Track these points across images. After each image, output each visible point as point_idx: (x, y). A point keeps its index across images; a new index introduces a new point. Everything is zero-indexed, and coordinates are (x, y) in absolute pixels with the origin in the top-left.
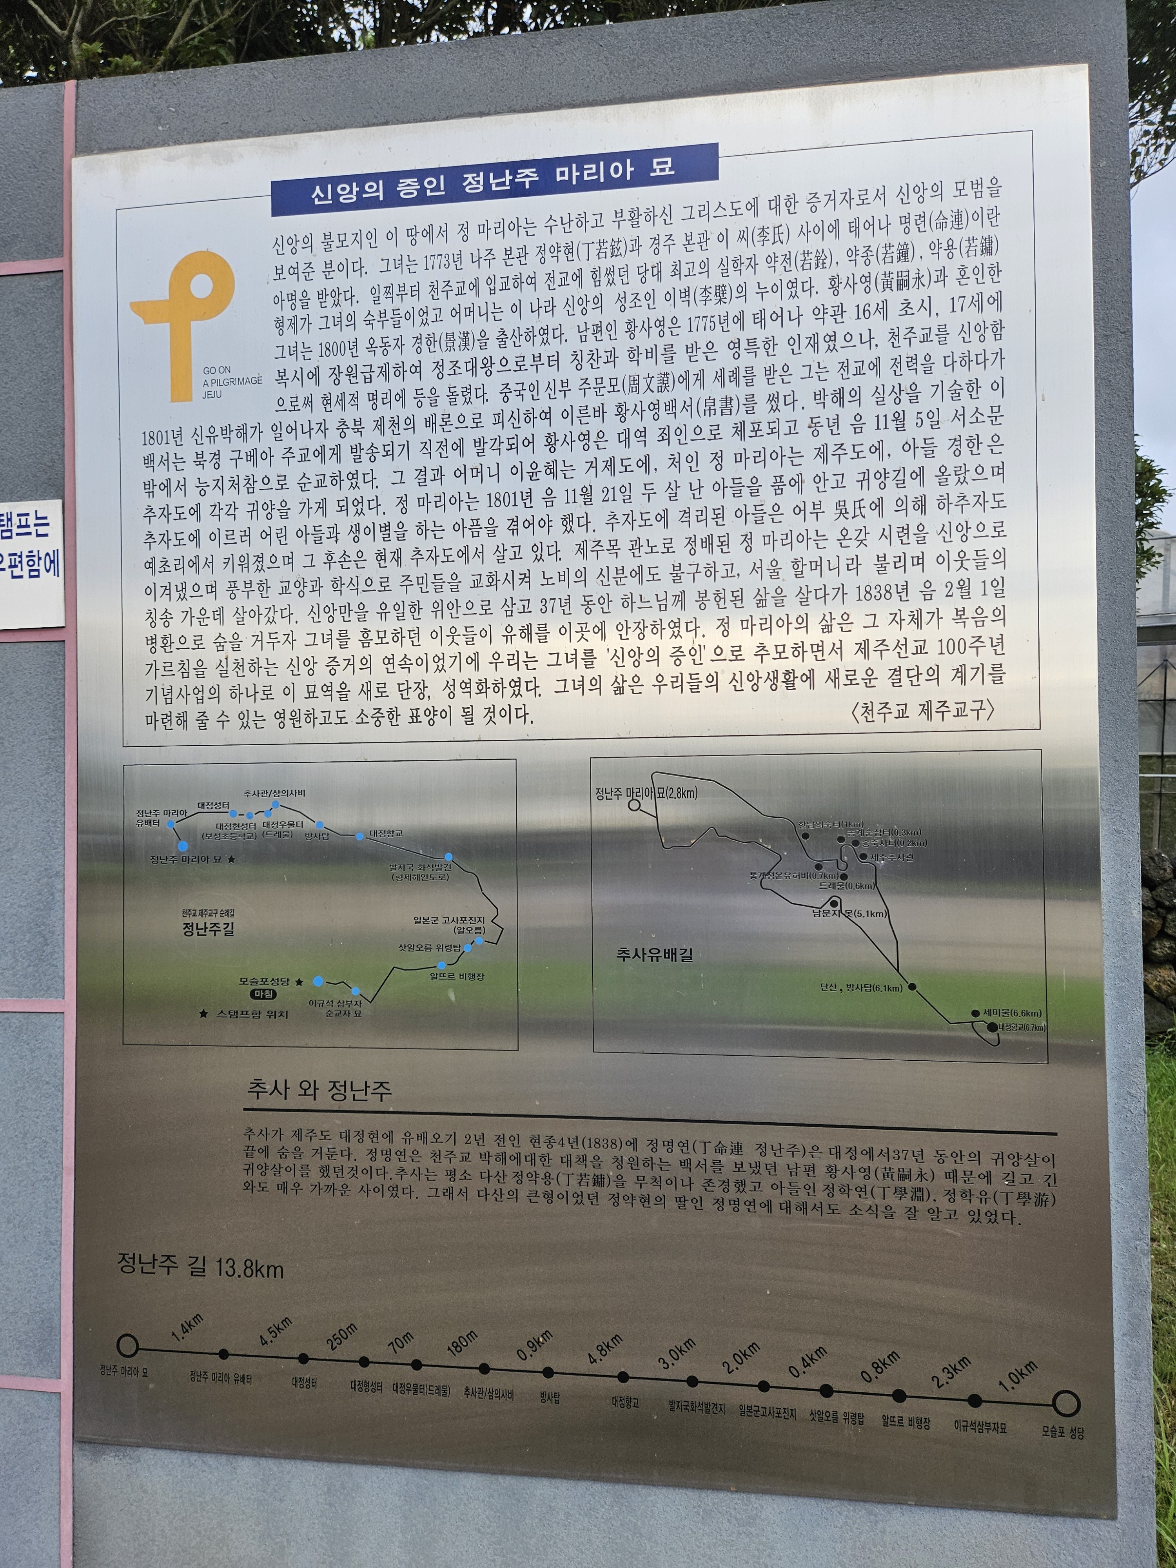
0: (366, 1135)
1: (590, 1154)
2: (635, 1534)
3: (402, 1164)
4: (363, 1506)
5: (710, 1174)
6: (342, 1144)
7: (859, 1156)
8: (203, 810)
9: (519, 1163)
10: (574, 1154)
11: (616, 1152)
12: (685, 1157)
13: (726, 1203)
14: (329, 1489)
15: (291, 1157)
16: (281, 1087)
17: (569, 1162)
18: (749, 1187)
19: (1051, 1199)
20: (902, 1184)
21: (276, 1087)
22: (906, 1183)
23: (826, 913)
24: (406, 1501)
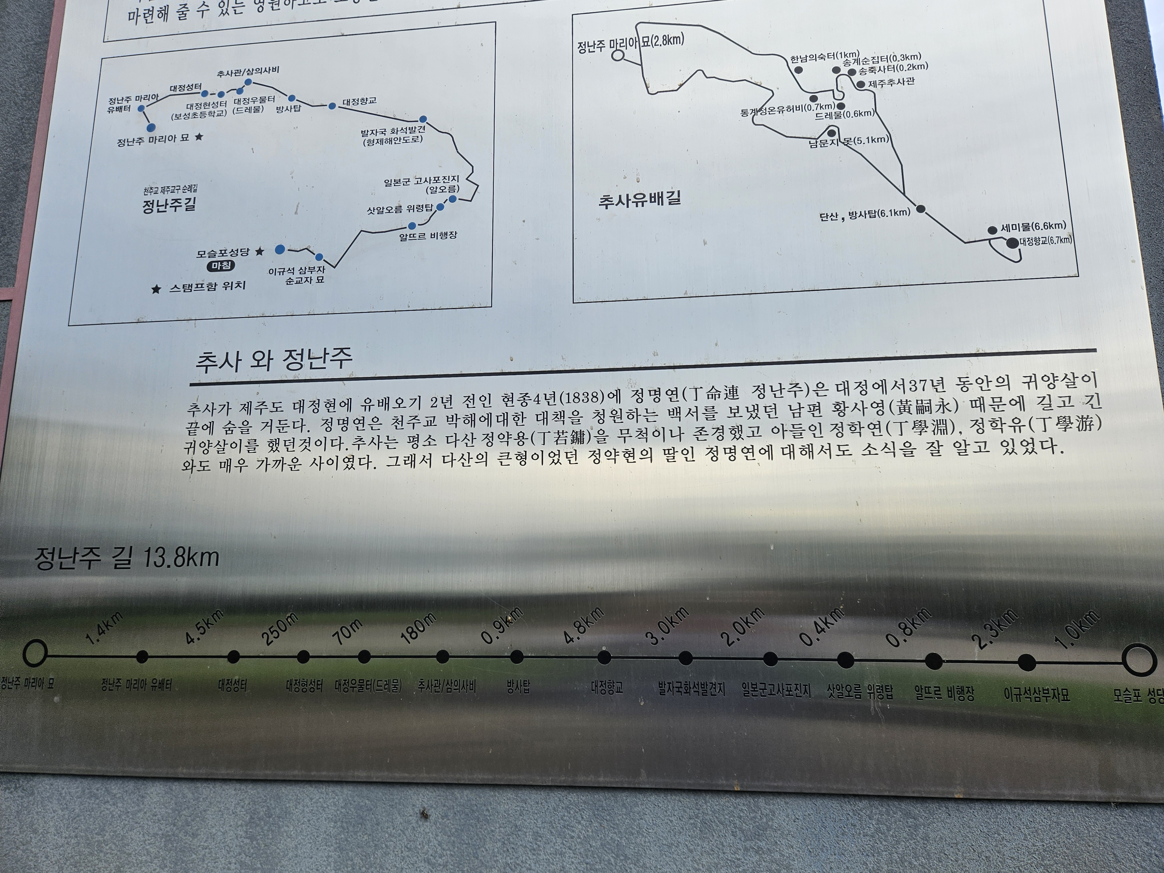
0: (322, 405)
1: (569, 409)
2: (617, 856)
3: (360, 433)
4: (290, 837)
5: (702, 421)
6: (296, 416)
7: (870, 388)
8: (175, 93)
9: (490, 424)
10: (551, 410)
11: (599, 406)
12: (675, 405)
13: (721, 451)
14: (251, 818)
15: (237, 431)
16: (232, 360)
17: (545, 420)
18: (746, 432)
19: (1096, 422)
20: (921, 417)
21: (227, 360)
22: (926, 416)
23: (824, 144)
24: (342, 827)
